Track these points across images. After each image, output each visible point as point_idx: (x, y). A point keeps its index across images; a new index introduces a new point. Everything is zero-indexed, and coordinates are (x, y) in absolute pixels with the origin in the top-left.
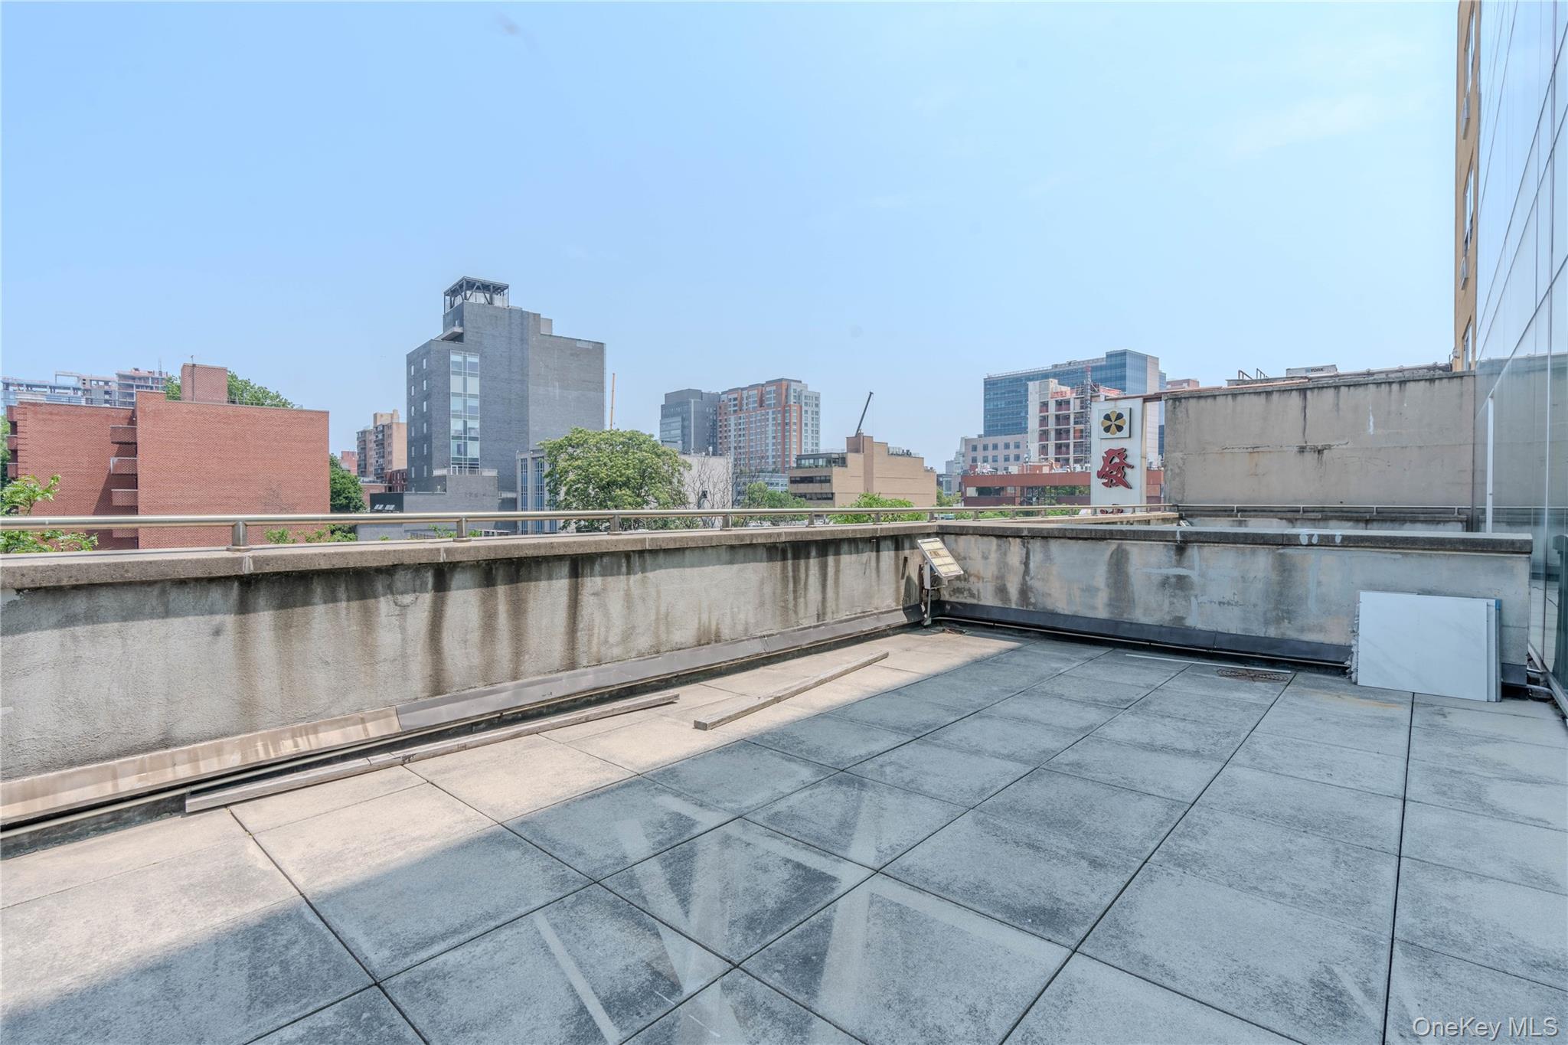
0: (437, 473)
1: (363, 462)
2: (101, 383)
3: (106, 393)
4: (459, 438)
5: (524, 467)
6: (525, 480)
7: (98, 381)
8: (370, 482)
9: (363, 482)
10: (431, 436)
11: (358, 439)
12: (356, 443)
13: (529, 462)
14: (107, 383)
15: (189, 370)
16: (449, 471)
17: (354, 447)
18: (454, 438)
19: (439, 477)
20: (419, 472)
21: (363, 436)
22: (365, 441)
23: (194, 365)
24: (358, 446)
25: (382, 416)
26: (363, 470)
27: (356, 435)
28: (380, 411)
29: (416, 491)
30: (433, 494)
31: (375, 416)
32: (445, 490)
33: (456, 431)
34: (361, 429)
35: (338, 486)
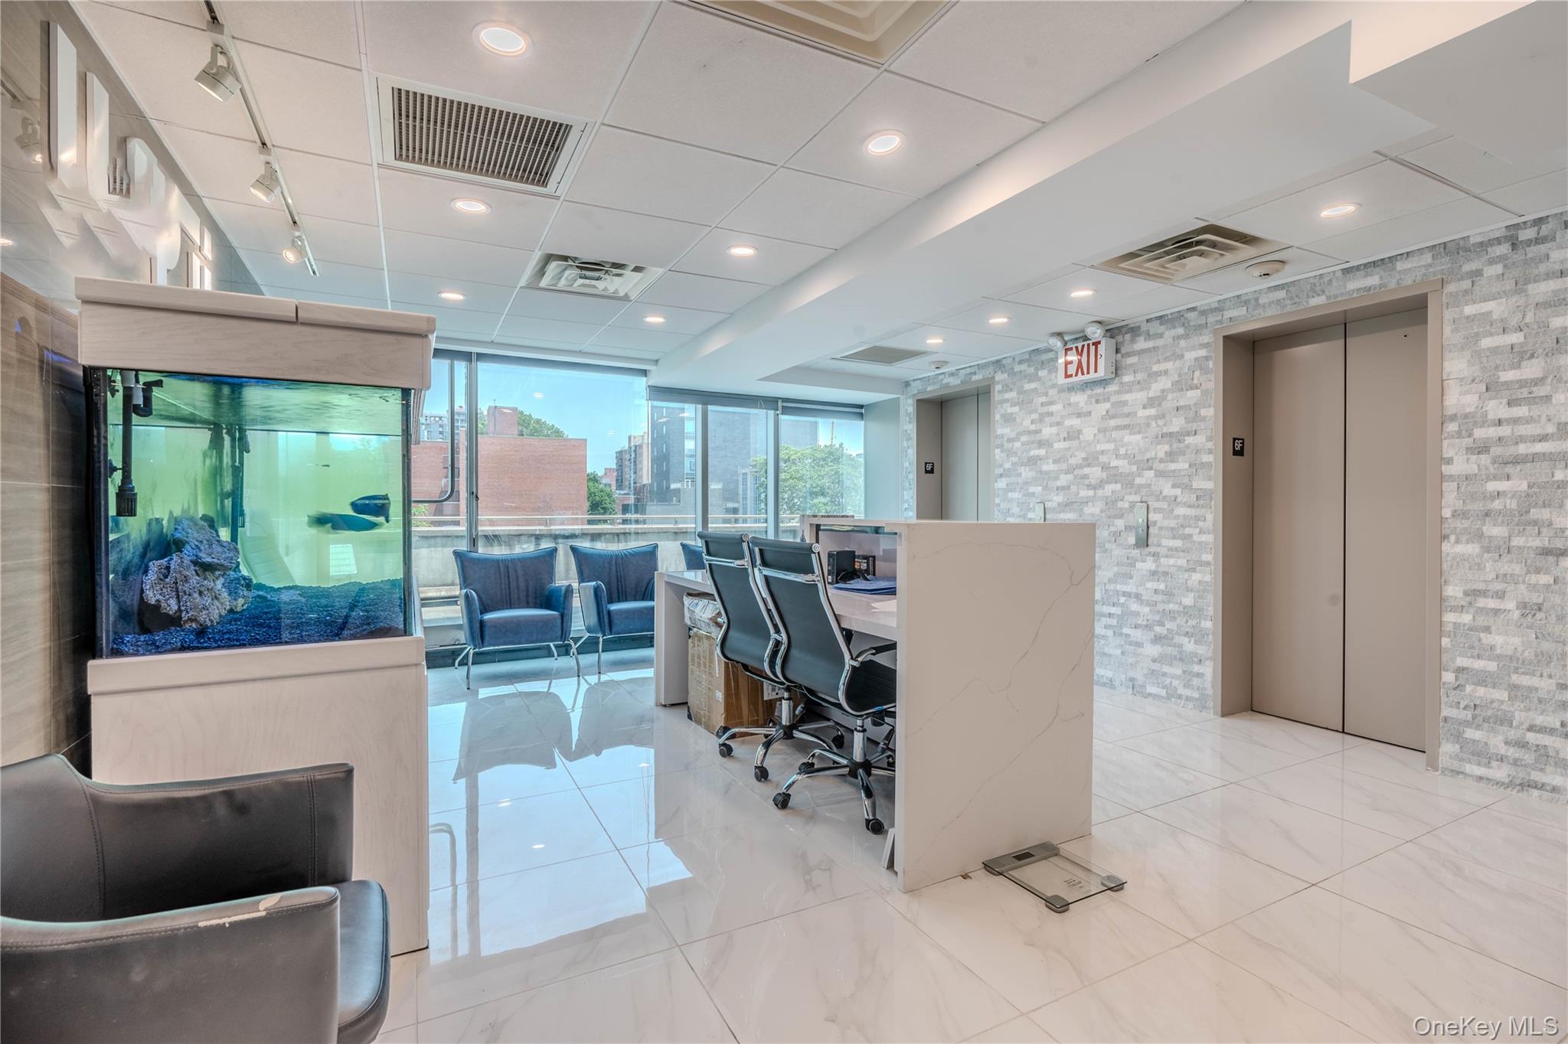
0: (673, 486)
1: (620, 478)
2: (437, 419)
3: (441, 426)
4: (691, 456)
5: (745, 480)
6: (745, 491)
7: (435, 417)
8: (625, 494)
9: (620, 494)
10: (669, 455)
11: (616, 457)
12: (615, 461)
13: (749, 477)
14: (440, 418)
15: (492, 411)
16: (683, 485)
17: (613, 464)
18: (687, 456)
19: (675, 490)
20: (660, 486)
21: (620, 456)
22: (622, 459)
23: (496, 407)
24: (616, 464)
25: (635, 437)
26: (620, 483)
27: (615, 455)
28: (633, 434)
29: (657, 501)
30: (670, 505)
31: (630, 437)
32: (679, 501)
33: (690, 450)
34: (619, 449)
35: (597, 498)
